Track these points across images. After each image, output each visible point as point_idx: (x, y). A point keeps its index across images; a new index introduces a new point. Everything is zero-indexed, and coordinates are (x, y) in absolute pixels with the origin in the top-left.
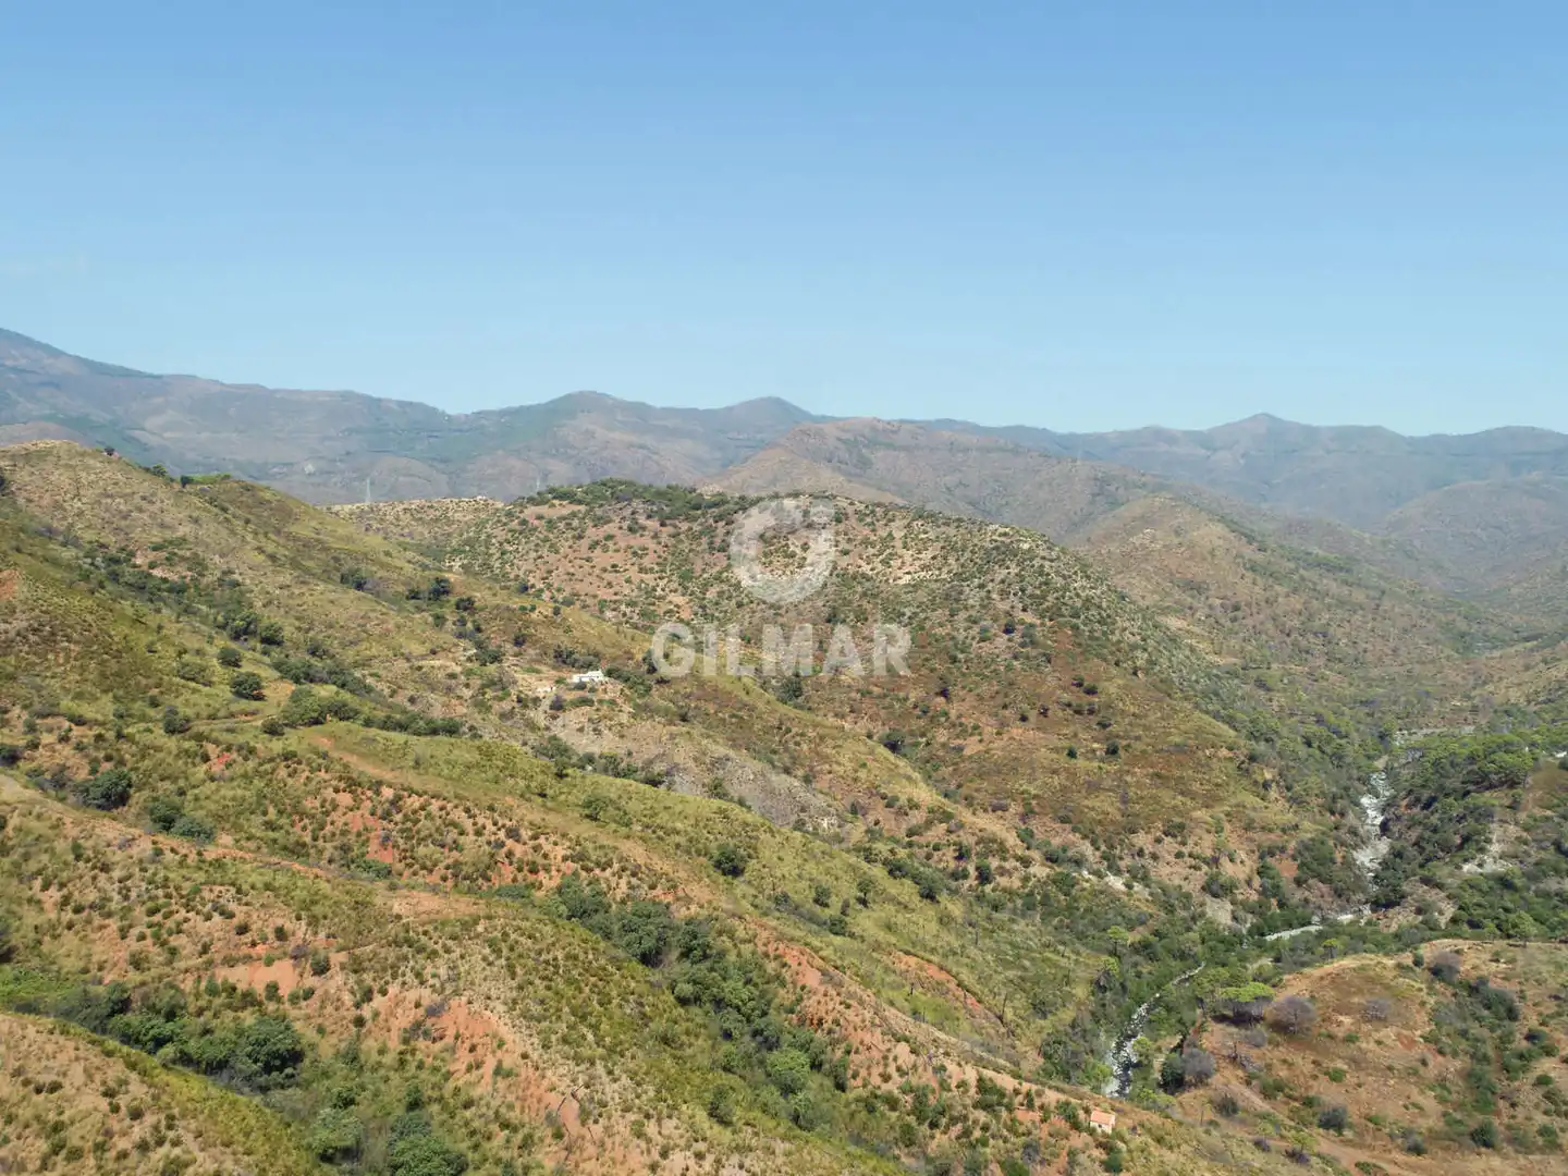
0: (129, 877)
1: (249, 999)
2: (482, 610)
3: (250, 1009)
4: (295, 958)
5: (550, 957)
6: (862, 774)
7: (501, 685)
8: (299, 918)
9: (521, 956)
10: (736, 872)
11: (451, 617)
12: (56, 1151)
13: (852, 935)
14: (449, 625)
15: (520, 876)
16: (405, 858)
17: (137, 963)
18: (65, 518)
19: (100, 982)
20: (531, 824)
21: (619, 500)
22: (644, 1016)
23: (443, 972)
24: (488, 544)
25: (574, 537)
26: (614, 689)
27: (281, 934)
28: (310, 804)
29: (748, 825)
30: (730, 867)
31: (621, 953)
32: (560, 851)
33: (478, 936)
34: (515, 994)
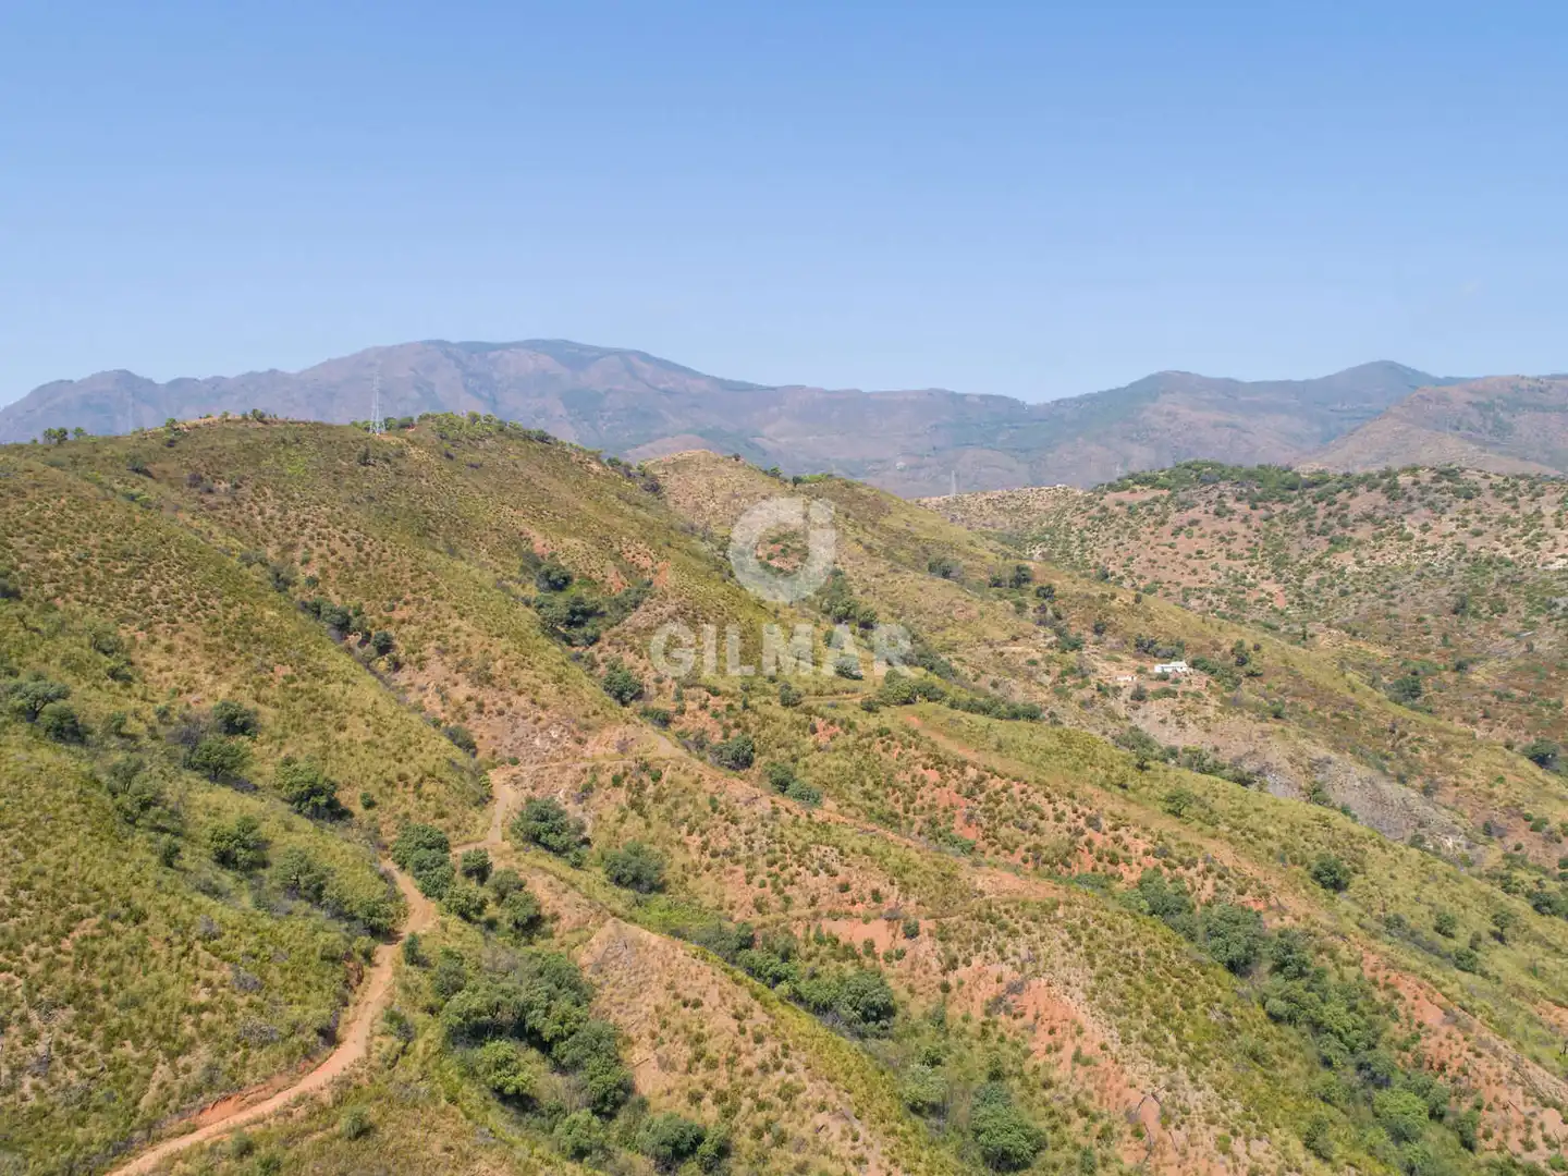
0: (753, 831)
1: (848, 953)
2: (1061, 597)
3: (850, 961)
4: (889, 919)
5: (1131, 951)
6: (1499, 790)
7: (1081, 673)
8: (892, 884)
9: (1100, 946)
10: (1338, 886)
11: (1032, 604)
12: (699, 1057)
13: (1484, 974)
14: (1030, 613)
15: (1100, 867)
16: (988, 837)
17: (759, 906)
18: (703, 517)
19: (731, 919)
20: (1112, 814)
21: (1205, 482)
22: (1231, 1026)
23: (1023, 951)
24: (1068, 532)
25: (1155, 522)
26: (1199, 681)
27: (876, 896)
28: (902, 778)
29: (1352, 836)
30: (1332, 880)
31: (1206, 958)
32: (1141, 845)
33: (1057, 921)
34: (1094, 983)
